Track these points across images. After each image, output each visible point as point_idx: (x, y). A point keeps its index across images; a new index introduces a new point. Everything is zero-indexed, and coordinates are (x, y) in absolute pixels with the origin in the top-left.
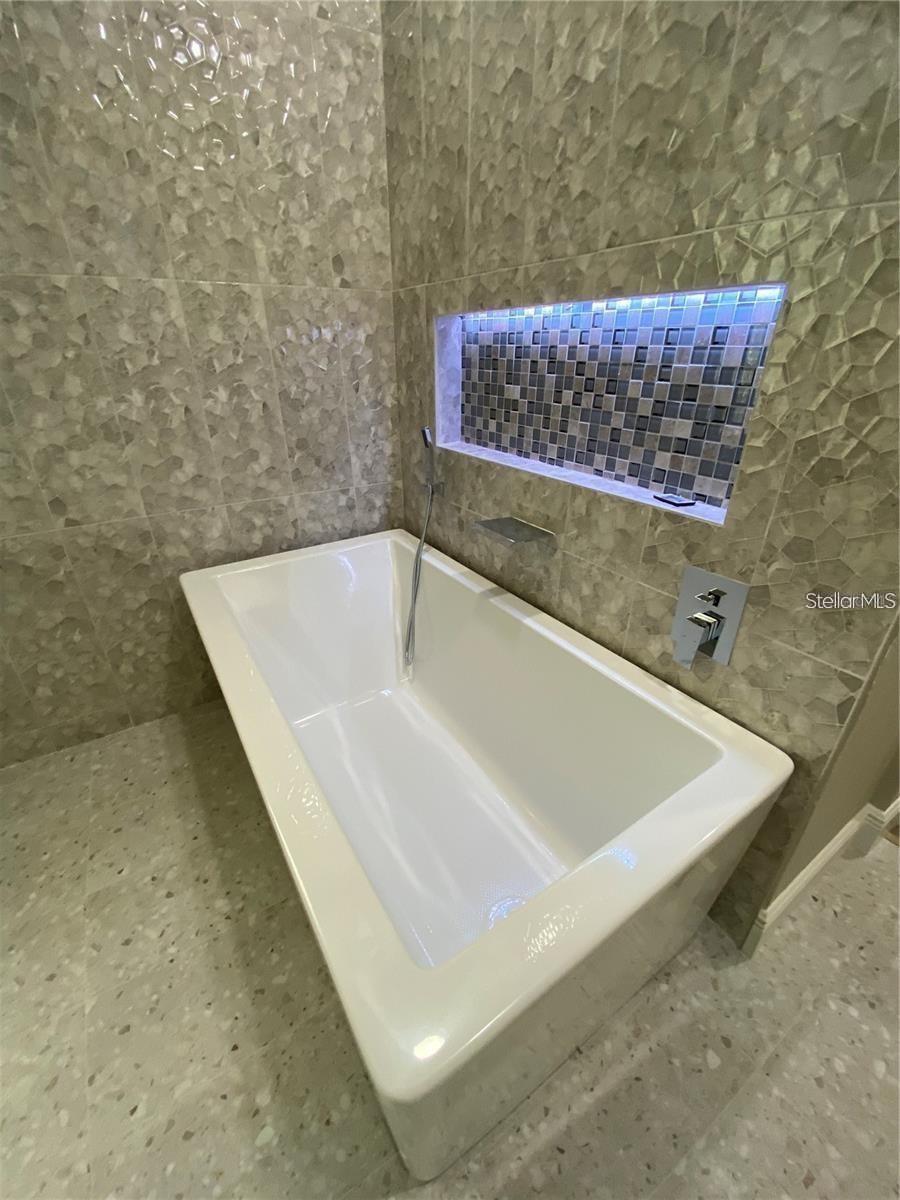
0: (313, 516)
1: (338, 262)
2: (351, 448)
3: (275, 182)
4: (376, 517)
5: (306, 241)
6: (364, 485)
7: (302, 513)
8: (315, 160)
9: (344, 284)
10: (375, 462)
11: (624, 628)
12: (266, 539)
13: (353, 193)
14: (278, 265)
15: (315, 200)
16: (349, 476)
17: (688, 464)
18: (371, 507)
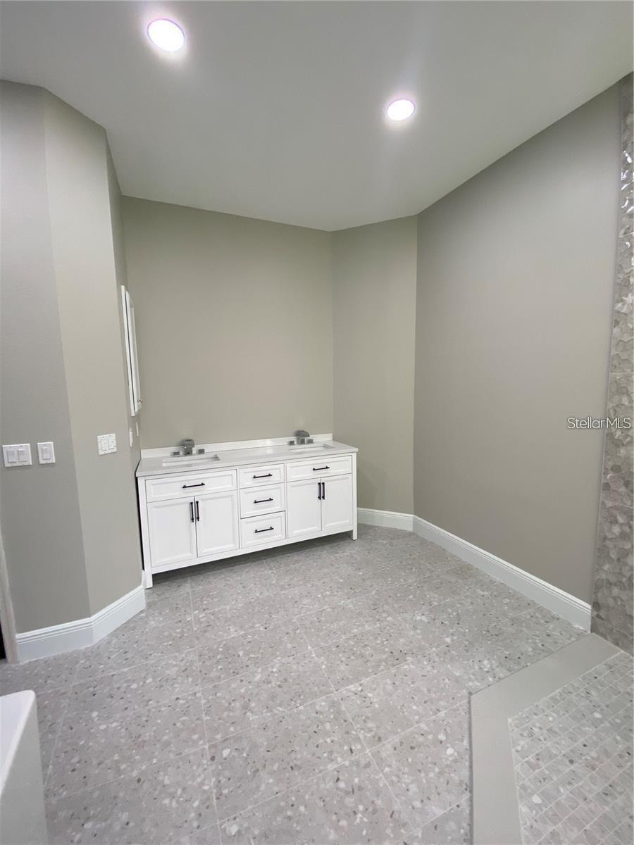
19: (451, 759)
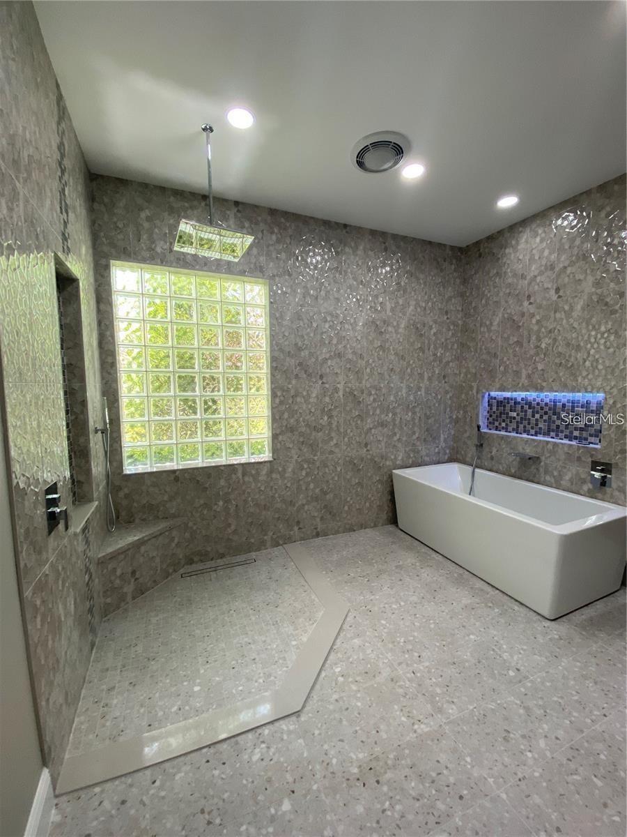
0: (427, 455)
1: (444, 377)
2: (441, 432)
3: (432, 358)
4: (446, 457)
5: (437, 372)
6: (444, 445)
7: (425, 453)
8: (442, 352)
9: (445, 382)
10: (448, 437)
11: (572, 484)
12: (413, 461)
13: (450, 358)
14: (430, 379)
15: (441, 361)
16: (440, 442)
17: (585, 434)
18: (445, 454)
19: (339, 665)
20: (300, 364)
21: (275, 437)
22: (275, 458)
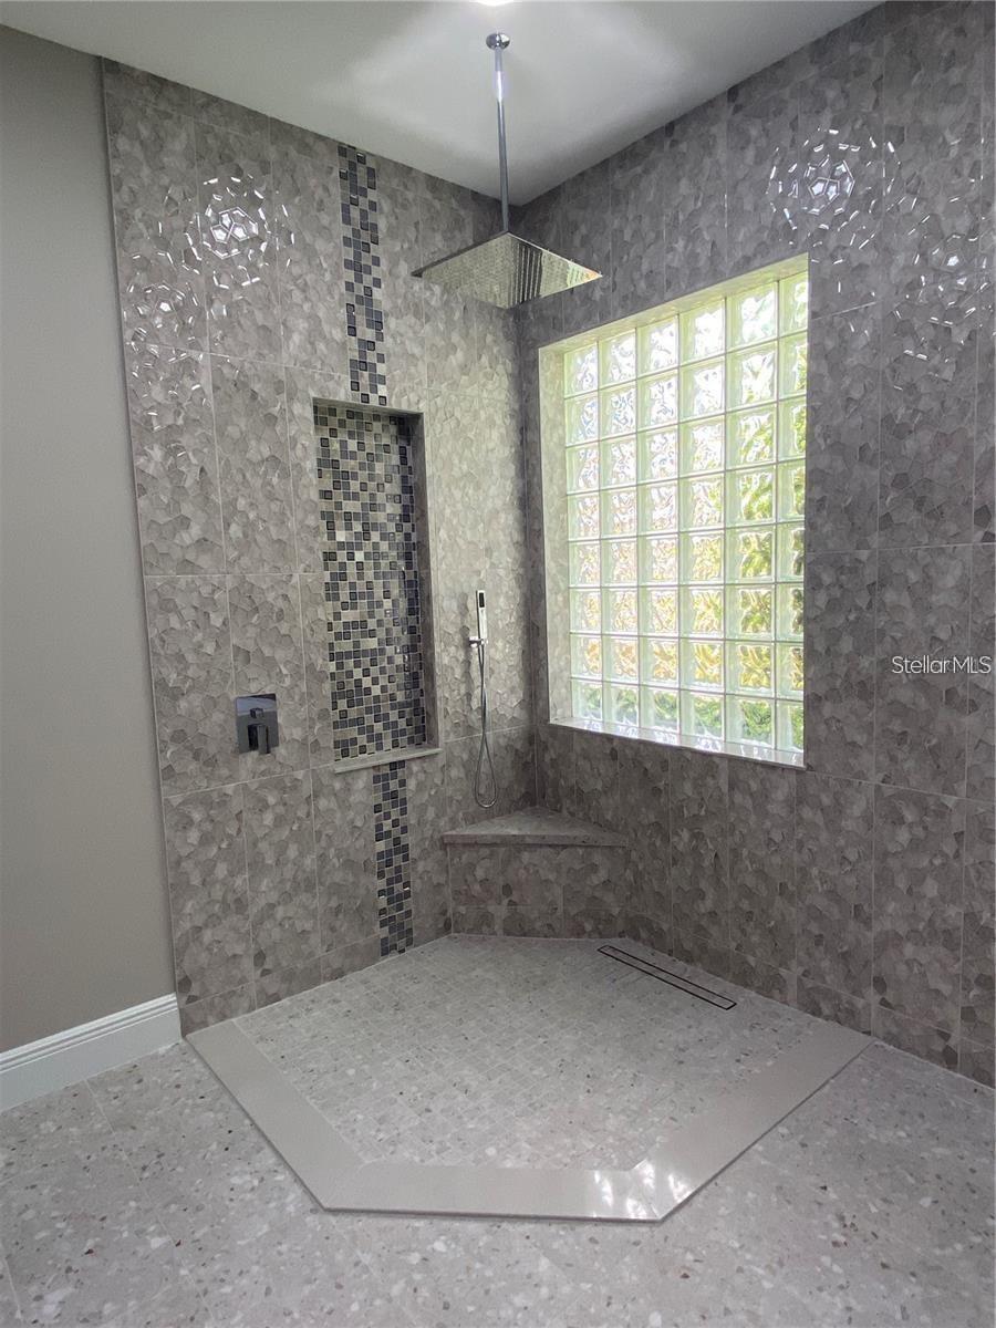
19: (453, 1246)
20: (901, 481)
21: (812, 703)
22: (813, 763)
